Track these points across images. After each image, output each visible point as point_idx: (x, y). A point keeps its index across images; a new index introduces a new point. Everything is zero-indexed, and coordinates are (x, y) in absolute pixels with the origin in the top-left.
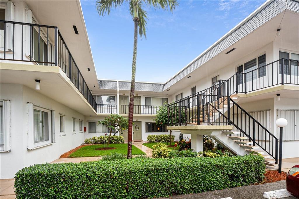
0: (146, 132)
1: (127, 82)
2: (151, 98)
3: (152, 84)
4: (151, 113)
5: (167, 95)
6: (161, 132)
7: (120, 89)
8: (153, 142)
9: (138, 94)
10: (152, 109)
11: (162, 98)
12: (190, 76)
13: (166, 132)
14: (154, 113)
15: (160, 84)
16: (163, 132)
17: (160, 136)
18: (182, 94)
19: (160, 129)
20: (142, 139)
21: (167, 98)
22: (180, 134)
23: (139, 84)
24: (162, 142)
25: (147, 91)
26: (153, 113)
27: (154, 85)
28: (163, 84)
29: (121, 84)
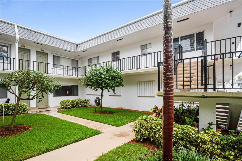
0: (54, 96)
1: (31, 30)
2: (60, 57)
3: (64, 41)
4: (63, 74)
5: (79, 57)
6: (72, 95)
7: (21, 37)
8: (69, 108)
9: (45, 50)
10: (64, 70)
11: (72, 59)
12: (123, 39)
13: (76, 95)
14: (67, 74)
15: (73, 44)
16: (73, 96)
17: (76, 101)
18: (98, 58)
19: (69, 92)
20: (49, 105)
21: (77, 61)
22: (97, 98)
23: (48, 37)
24: (79, 107)
25: (59, 47)
26: (65, 74)
27: (66, 43)
28: (76, 44)
29: (22, 30)
